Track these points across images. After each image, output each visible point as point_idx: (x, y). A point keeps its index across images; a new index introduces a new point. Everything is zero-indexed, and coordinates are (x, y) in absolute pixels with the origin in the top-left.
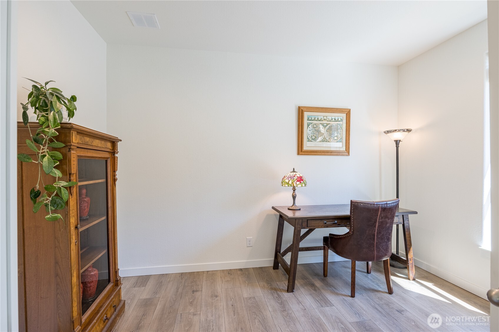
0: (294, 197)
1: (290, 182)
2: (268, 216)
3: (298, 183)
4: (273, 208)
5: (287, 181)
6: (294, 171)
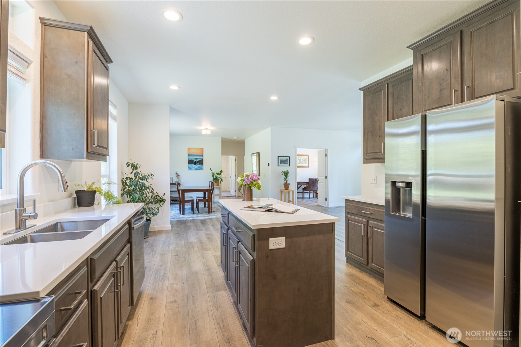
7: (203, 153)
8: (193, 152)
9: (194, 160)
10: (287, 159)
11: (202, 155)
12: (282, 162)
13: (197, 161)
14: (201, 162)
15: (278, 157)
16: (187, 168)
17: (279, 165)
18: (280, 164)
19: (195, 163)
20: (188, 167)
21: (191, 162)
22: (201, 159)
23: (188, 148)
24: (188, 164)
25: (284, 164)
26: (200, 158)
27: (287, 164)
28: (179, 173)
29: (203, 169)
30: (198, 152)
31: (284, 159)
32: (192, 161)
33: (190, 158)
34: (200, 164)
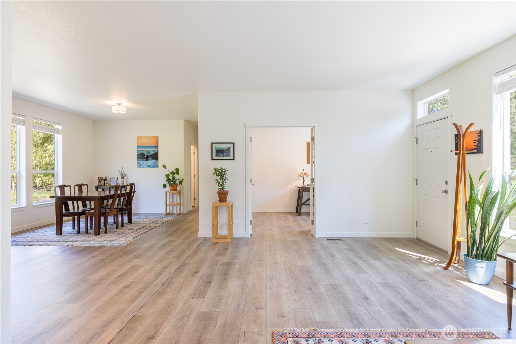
0: (304, 181)
1: (301, 175)
2: (294, 190)
3: (304, 175)
4: (296, 186)
5: (300, 174)
6: (304, 170)
7: (157, 143)
8: (145, 142)
9: (146, 154)
10: (229, 148)
11: (157, 147)
12: (220, 152)
13: (150, 155)
14: (155, 156)
15: (212, 143)
16: (137, 165)
17: (214, 157)
18: (217, 156)
19: (147, 158)
20: (138, 163)
21: (142, 156)
22: (155, 152)
23: (137, 137)
24: (138, 159)
25: (224, 156)
26: (153, 151)
27: (230, 156)
28: (126, 171)
29: (158, 166)
30: (151, 143)
31: (225, 146)
32: (143, 154)
33: (140, 151)
34: (153, 158)
